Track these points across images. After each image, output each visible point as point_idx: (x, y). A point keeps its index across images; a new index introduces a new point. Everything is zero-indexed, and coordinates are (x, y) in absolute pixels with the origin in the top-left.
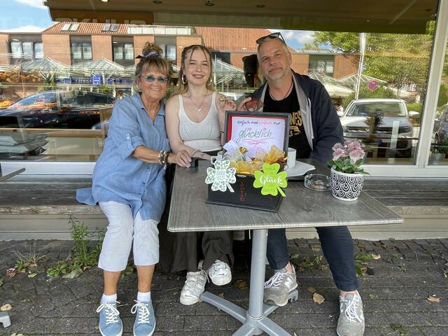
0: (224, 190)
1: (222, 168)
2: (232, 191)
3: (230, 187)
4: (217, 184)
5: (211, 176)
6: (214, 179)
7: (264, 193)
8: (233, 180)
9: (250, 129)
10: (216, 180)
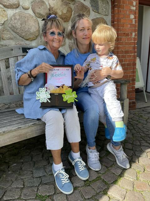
0: (45, 101)
1: (43, 92)
2: (49, 102)
3: (48, 100)
4: (42, 99)
5: (38, 96)
6: (40, 97)
7: (69, 102)
8: (49, 97)
9: (56, 73)
10: (41, 97)
